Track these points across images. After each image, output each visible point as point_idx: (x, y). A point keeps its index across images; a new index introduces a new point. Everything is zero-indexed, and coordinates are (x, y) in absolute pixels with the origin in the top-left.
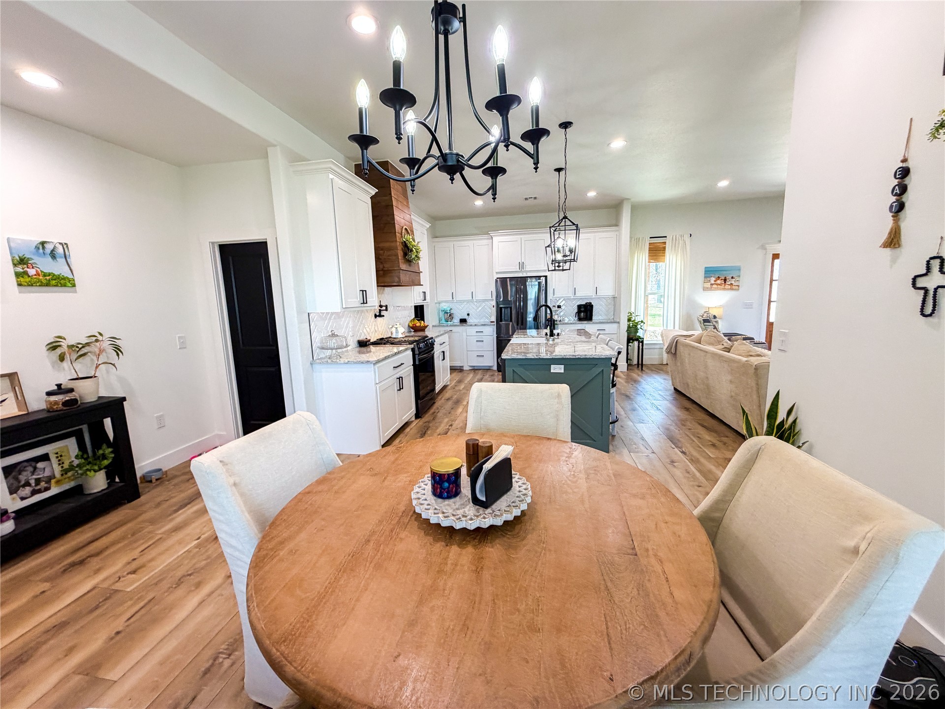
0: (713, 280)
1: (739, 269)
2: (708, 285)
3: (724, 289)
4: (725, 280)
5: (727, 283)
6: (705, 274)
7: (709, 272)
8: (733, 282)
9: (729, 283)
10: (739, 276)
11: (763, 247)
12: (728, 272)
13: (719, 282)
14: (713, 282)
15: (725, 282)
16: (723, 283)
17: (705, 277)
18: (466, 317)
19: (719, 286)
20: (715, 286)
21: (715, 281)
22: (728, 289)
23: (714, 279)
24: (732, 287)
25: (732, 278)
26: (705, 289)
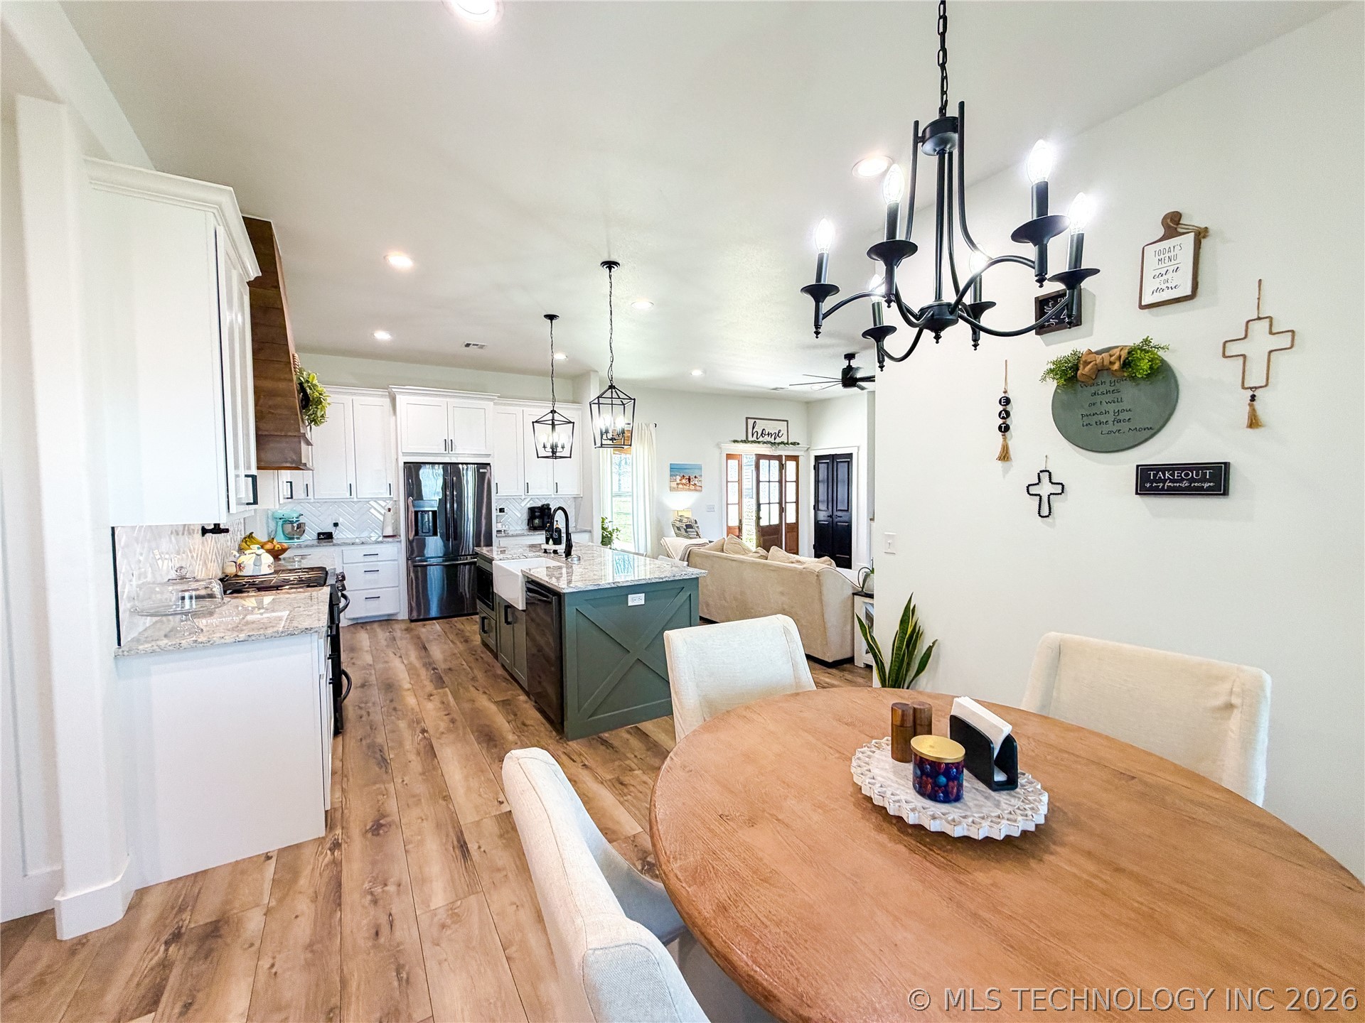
0: (678, 478)
1: (700, 468)
2: (674, 484)
3: (689, 490)
4: (689, 479)
5: (691, 483)
6: (671, 471)
7: (675, 469)
8: (696, 482)
9: (693, 483)
10: (701, 476)
11: (718, 446)
12: (692, 471)
13: (684, 481)
14: (679, 482)
16: (688, 482)
17: (671, 476)
18: (330, 529)
19: (685, 487)
20: (680, 486)
21: (680, 480)
22: (693, 490)
23: (680, 478)
24: (698, 488)
25: (695, 477)
26: (672, 489)
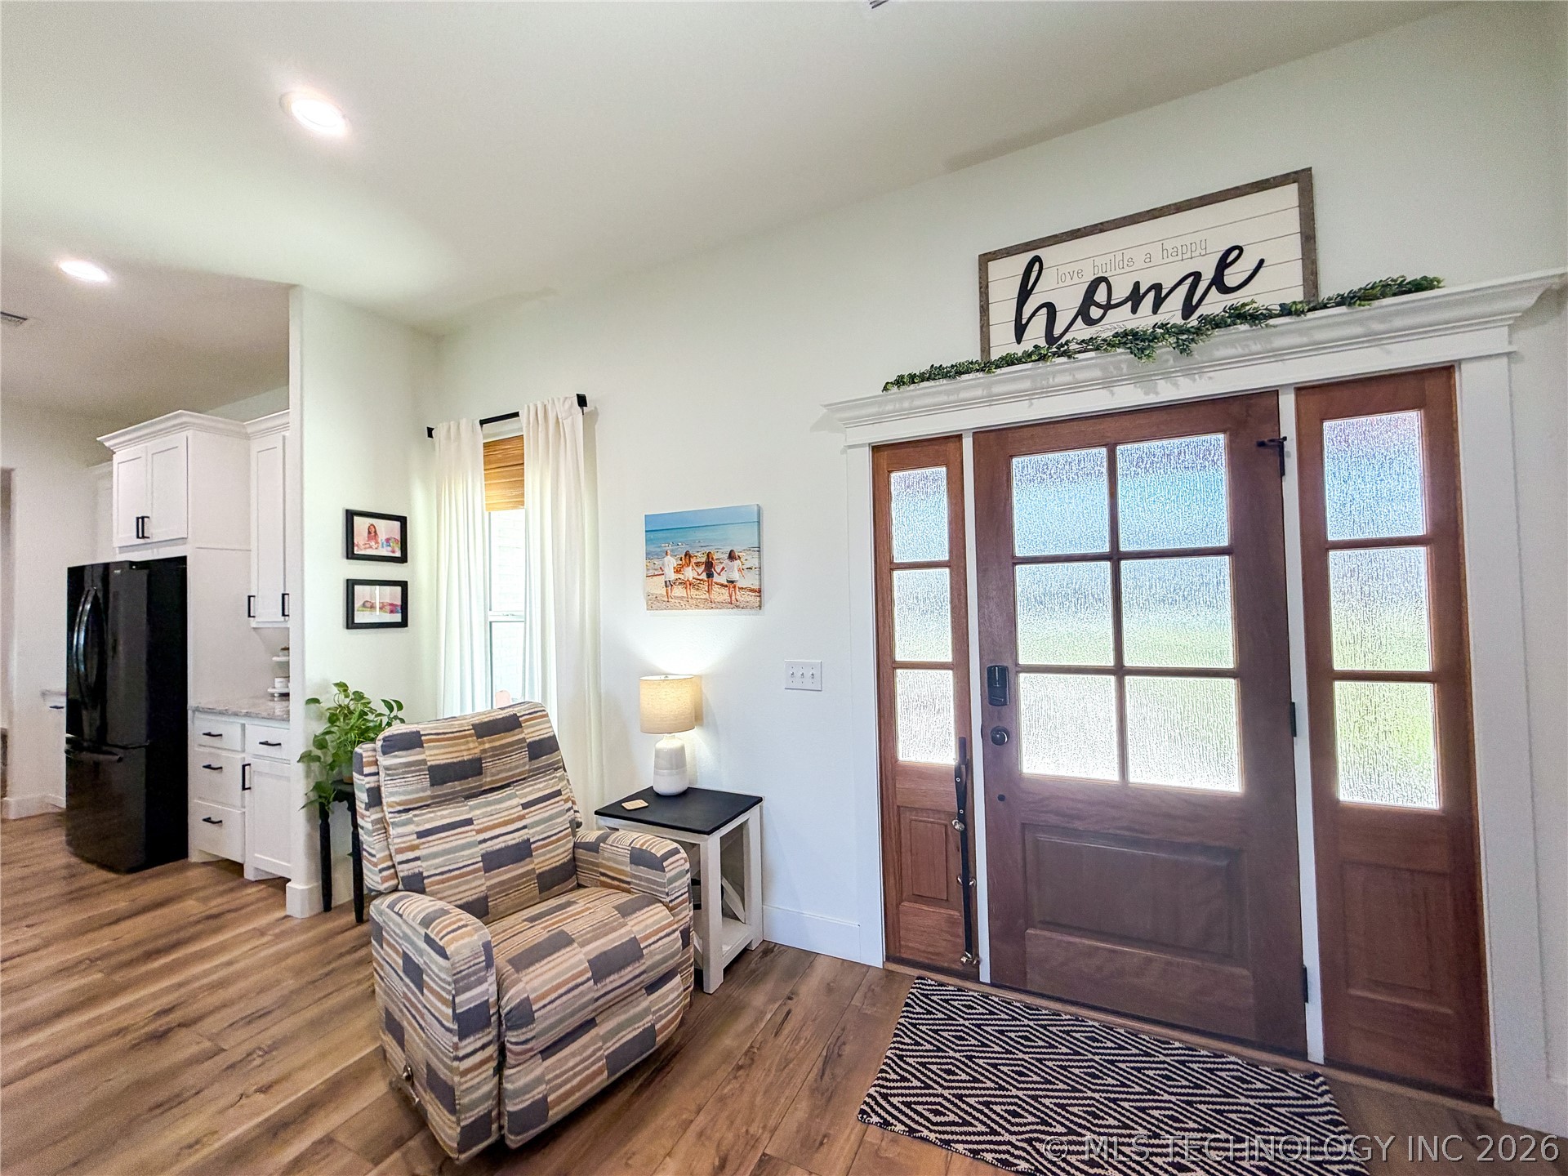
5: (716, 578)
6: (648, 541)
8: (735, 576)
9: (722, 579)
13: (690, 573)
14: (672, 576)
15: (710, 575)
16: (704, 576)
17: (649, 555)
19: (693, 592)
21: (678, 571)
22: (721, 605)
26: (653, 602)
